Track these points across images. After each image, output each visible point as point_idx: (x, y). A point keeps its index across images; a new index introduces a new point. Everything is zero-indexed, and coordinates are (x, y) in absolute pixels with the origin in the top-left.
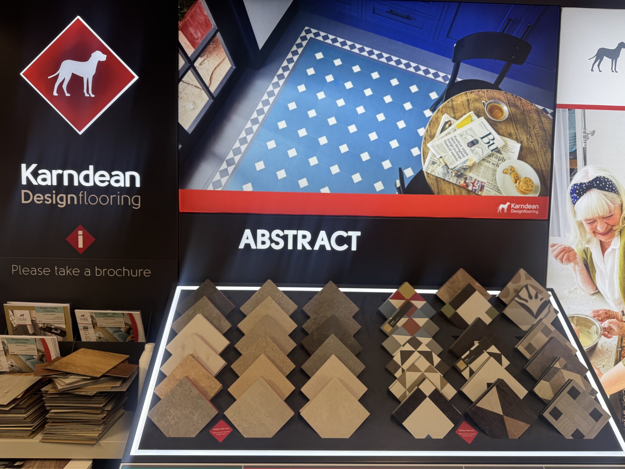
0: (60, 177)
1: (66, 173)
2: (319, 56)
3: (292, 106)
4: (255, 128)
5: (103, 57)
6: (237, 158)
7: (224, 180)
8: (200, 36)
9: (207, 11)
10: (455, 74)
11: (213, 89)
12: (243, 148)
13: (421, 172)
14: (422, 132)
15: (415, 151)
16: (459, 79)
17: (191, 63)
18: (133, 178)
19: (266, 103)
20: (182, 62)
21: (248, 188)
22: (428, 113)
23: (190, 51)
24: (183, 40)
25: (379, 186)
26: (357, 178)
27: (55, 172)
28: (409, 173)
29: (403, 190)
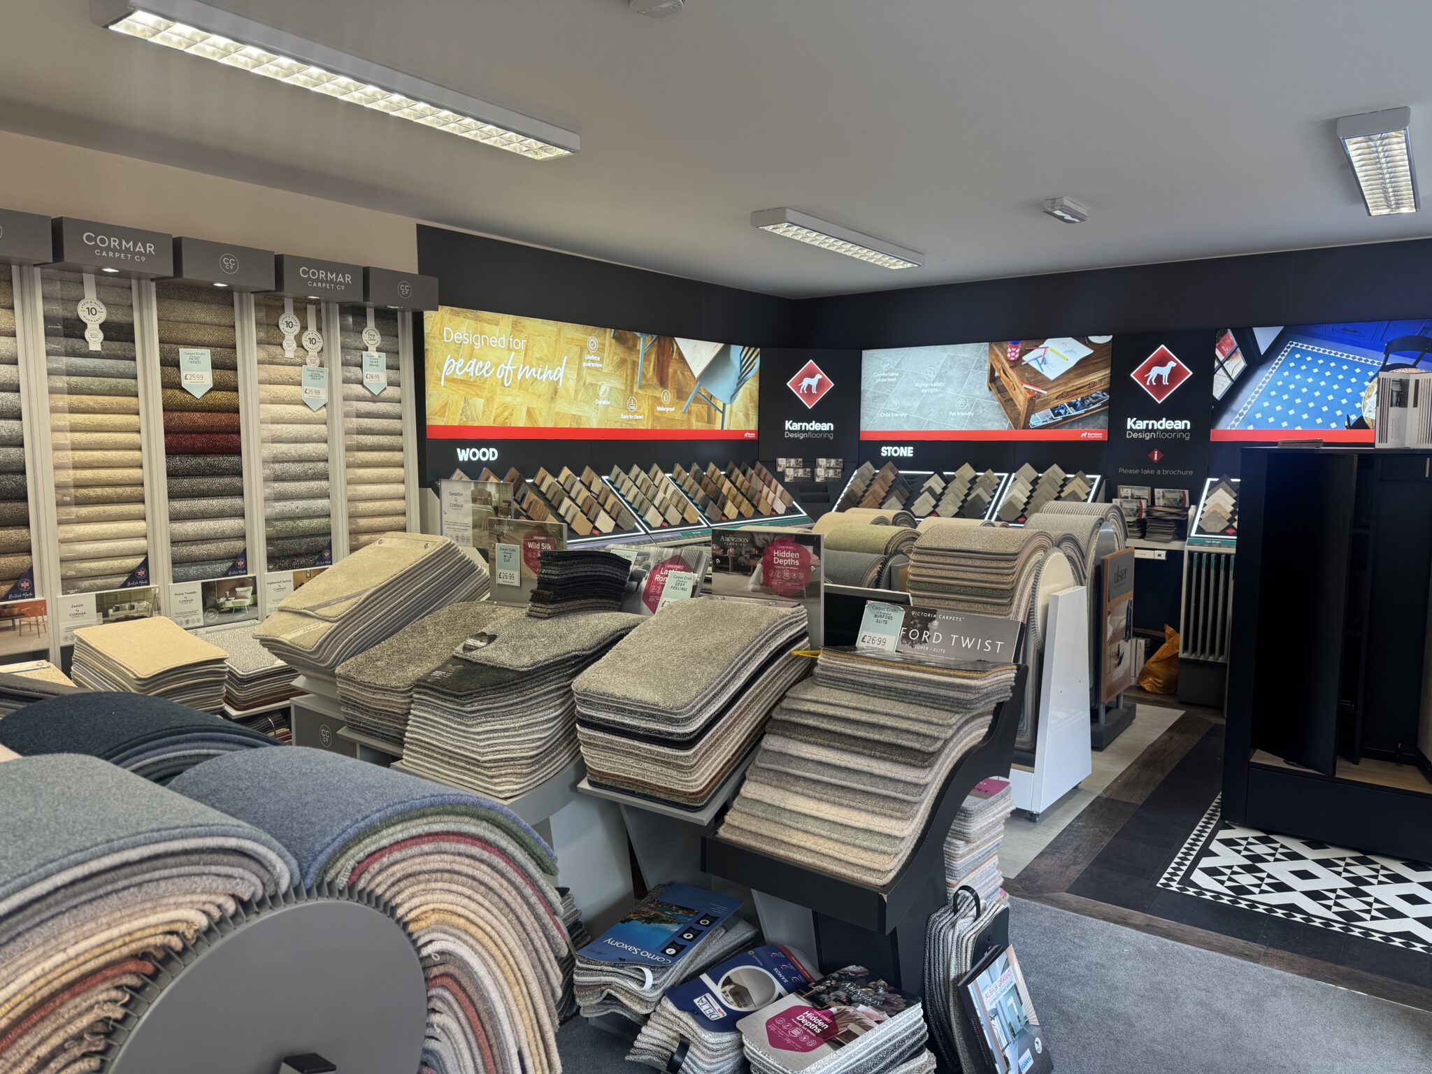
0: (1147, 425)
1: (1151, 422)
2: (1298, 356)
3: (1280, 383)
4: (1257, 396)
5: (1174, 364)
6: (1245, 412)
7: (1237, 424)
8: (1227, 350)
9: (1232, 338)
10: (1386, 360)
11: (1233, 377)
12: (1249, 407)
13: (1362, 417)
14: (1362, 394)
15: (1358, 405)
16: (1388, 364)
17: (1221, 364)
18: (1186, 424)
19: (1264, 382)
20: (1216, 364)
21: (1251, 428)
22: (1367, 383)
23: (1221, 358)
24: (1218, 353)
25: (1333, 425)
26: (1319, 421)
27: (1145, 422)
28: (1354, 418)
29: (1349, 427)
